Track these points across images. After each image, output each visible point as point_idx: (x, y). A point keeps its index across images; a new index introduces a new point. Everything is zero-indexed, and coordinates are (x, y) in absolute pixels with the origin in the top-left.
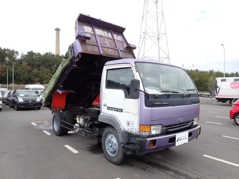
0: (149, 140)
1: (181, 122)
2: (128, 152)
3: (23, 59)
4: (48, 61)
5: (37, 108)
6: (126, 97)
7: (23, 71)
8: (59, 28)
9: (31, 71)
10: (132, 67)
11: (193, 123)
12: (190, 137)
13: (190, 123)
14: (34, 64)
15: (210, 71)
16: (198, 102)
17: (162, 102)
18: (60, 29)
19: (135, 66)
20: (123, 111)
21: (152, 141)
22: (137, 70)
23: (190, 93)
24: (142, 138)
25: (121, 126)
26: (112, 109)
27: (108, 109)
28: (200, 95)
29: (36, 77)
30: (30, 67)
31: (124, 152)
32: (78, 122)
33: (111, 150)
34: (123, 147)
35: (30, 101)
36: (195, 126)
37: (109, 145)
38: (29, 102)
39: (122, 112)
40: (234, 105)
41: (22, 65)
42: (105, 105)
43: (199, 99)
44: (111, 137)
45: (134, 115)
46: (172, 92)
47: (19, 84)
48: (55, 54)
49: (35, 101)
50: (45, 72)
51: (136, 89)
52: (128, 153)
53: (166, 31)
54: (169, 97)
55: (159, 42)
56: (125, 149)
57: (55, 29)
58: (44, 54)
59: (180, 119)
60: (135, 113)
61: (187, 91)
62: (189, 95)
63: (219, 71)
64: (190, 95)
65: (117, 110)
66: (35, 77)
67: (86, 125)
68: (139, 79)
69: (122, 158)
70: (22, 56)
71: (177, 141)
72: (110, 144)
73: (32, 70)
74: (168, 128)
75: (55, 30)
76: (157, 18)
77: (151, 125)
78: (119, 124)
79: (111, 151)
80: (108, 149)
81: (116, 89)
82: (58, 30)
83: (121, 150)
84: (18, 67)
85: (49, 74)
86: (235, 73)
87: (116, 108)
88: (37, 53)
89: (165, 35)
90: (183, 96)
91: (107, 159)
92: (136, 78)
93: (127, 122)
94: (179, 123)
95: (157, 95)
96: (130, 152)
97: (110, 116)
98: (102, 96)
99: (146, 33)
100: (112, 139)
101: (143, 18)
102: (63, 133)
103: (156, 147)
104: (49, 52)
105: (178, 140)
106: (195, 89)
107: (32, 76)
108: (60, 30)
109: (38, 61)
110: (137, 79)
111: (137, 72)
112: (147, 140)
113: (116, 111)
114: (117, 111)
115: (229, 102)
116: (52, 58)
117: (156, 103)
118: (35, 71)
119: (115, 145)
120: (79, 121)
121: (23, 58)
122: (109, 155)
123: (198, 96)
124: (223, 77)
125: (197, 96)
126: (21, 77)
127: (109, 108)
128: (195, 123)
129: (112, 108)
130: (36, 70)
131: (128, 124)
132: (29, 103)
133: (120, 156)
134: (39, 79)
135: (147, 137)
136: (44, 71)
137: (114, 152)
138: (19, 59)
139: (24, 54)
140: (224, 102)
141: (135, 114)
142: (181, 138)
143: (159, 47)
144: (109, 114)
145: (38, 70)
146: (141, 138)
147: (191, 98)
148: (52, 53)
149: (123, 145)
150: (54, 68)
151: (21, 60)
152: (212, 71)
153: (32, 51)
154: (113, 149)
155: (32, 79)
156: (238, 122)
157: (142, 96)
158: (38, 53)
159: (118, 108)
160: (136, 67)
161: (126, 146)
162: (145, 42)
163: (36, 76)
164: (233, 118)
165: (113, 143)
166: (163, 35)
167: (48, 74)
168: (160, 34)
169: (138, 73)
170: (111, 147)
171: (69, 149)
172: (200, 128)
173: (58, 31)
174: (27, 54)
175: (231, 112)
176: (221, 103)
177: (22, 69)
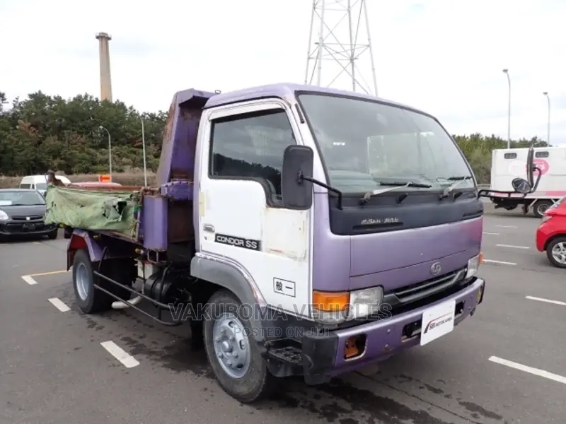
0: (343, 338)
1: (436, 275)
2: (278, 369)
3: (18, 113)
4: (84, 116)
5: (47, 236)
6: (270, 203)
7: (21, 143)
8: (107, 34)
9: (40, 143)
10: (288, 107)
11: (466, 273)
12: (460, 315)
13: (459, 273)
14: (47, 126)
15: (472, 136)
16: (480, 212)
17: (383, 217)
18: (109, 36)
19: (297, 103)
20: (263, 246)
21: (352, 338)
22: (304, 118)
23: (458, 188)
24: (322, 331)
25: (258, 294)
26: (230, 242)
27: (216, 241)
28: (483, 193)
29: (55, 158)
30: (37, 131)
31: (267, 370)
32: (140, 273)
33: (229, 362)
34: (265, 356)
35: (28, 218)
36: (469, 280)
37: (224, 346)
38: (25, 219)
39: (258, 249)
40: (549, 214)
41: (17, 127)
42: (209, 229)
43: (481, 205)
44: (230, 323)
45: (295, 258)
46: (410, 185)
47: (11, 175)
48: (100, 99)
49: (42, 217)
50: (76, 144)
51: (302, 177)
52: (280, 374)
53: (369, 39)
54: (403, 201)
55: (353, 66)
56: (270, 361)
57: (98, 35)
58: (72, 100)
59: (433, 266)
60: (300, 254)
61: (451, 182)
62: (458, 194)
63: (493, 136)
64: (461, 193)
65: (245, 243)
66: (51, 157)
67: (158, 286)
68: (310, 143)
69: (262, 387)
70: (15, 106)
71: (426, 331)
72: (226, 344)
73: (44, 139)
74: (398, 294)
75: (98, 37)
76: (349, 7)
77: (349, 291)
78: (250, 286)
79: (231, 365)
80: (222, 357)
81: (238, 179)
82: (104, 38)
83: (259, 363)
84: (6, 133)
85: (86, 149)
86: (529, 139)
87: (240, 239)
88: (55, 98)
89: (369, 48)
90: (440, 197)
91: (221, 385)
92: (300, 142)
93: (276, 280)
94: (431, 277)
95: (367, 196)
96: (286, 370)
97: (222, 263)
98: (200, 200)
99: (323, 45)
100: (233, 329)
101: (314, 8)
102: (99, 305)
103: (364, 356)
104: (83, 95)
105: (427, 328)
106: (470, 175)
107: (43, 154)
108: (109, 39)
109: (57, 116)
110: (302, 144)
111: (303, 122)
112: (338, 338)
113: (241, 246)
114: (245, 247)
115: (523, 208)
116: (93, 109)
117: (364, 222)
118: (52, 141)
119: (241, 345)
120: (142, 272)
121: (18, 110)
122: (225, 374)
123: (479, 196)
124: (506, 148)
125: (475, 196)
126: (16, 157)
127: (220, 238)
128: (471, 273)
129: (228, 237)
130: (54, 141)
131: (279, 286)
132: (23, 223)
133: (256, 381)
134: (62, 161)
135: (336, 327)
136: (74, 141)
137: (240, 366)
138: (8, 114)
139: (20, 100)
140: (512, 208)
141: (299, 256)
142: (436, 322)
143: (354, 79)
144: (221, 256)
145: (60, 139)
146: (318, 330)
147: (460, 202)
148: (91, 97)
149: (265, 350)
150: (99, 135)
151: (14, 115)
152: (478, 135)
153: (40, 92)
154: (237, 357)
155: (44, 161)
156: (557, 259)
157: (321, 200)
158: (57, 96)
159: (247, 238)
160: (301, 108)
161: (272, 352)
162: (320, 68)
163: (56, 154)
164: (545, 249)
165: (234, 340)
166: (363, 49)
167: (83, 149)
168: (357, 46)
169: (305, 125)
170: (231, 351)
171: (113, 354)
172: (482, 288)
173: (104, 40)
174: (29, 99)
175: (540, 234)
176: (502, 210)
177: (17, 137)
